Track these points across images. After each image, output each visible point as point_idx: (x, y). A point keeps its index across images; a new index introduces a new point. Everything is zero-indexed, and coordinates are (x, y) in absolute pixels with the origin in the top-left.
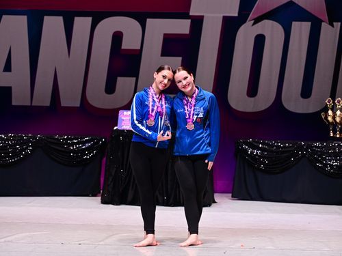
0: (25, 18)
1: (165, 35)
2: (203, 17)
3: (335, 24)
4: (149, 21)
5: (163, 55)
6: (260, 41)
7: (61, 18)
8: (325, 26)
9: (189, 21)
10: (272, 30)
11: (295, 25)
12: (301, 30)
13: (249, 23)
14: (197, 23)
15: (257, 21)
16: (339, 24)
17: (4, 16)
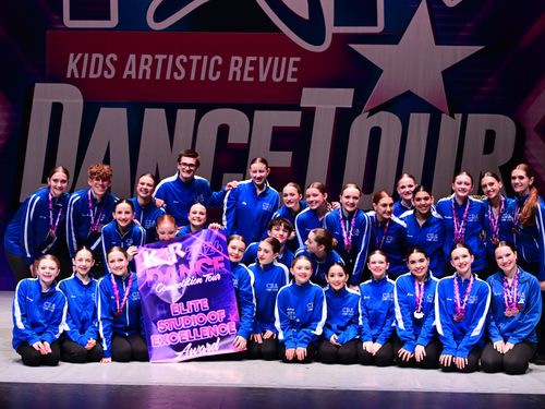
0: (125, 110)
1: (274, 128)
2: (314, 108)
3: (456, 115)
4: (257, 113)
5: (272, 149)
6: (376, 134)
7: (163, 111)
8: (445, 118)
9: (300, 113)
10: (389, 123)
11: (414, 117)
12: (419, 122)
13: (364, 115)
14: (309, 115)
15: (372, 112)
16: (461, 115)
17: (103, 110)
